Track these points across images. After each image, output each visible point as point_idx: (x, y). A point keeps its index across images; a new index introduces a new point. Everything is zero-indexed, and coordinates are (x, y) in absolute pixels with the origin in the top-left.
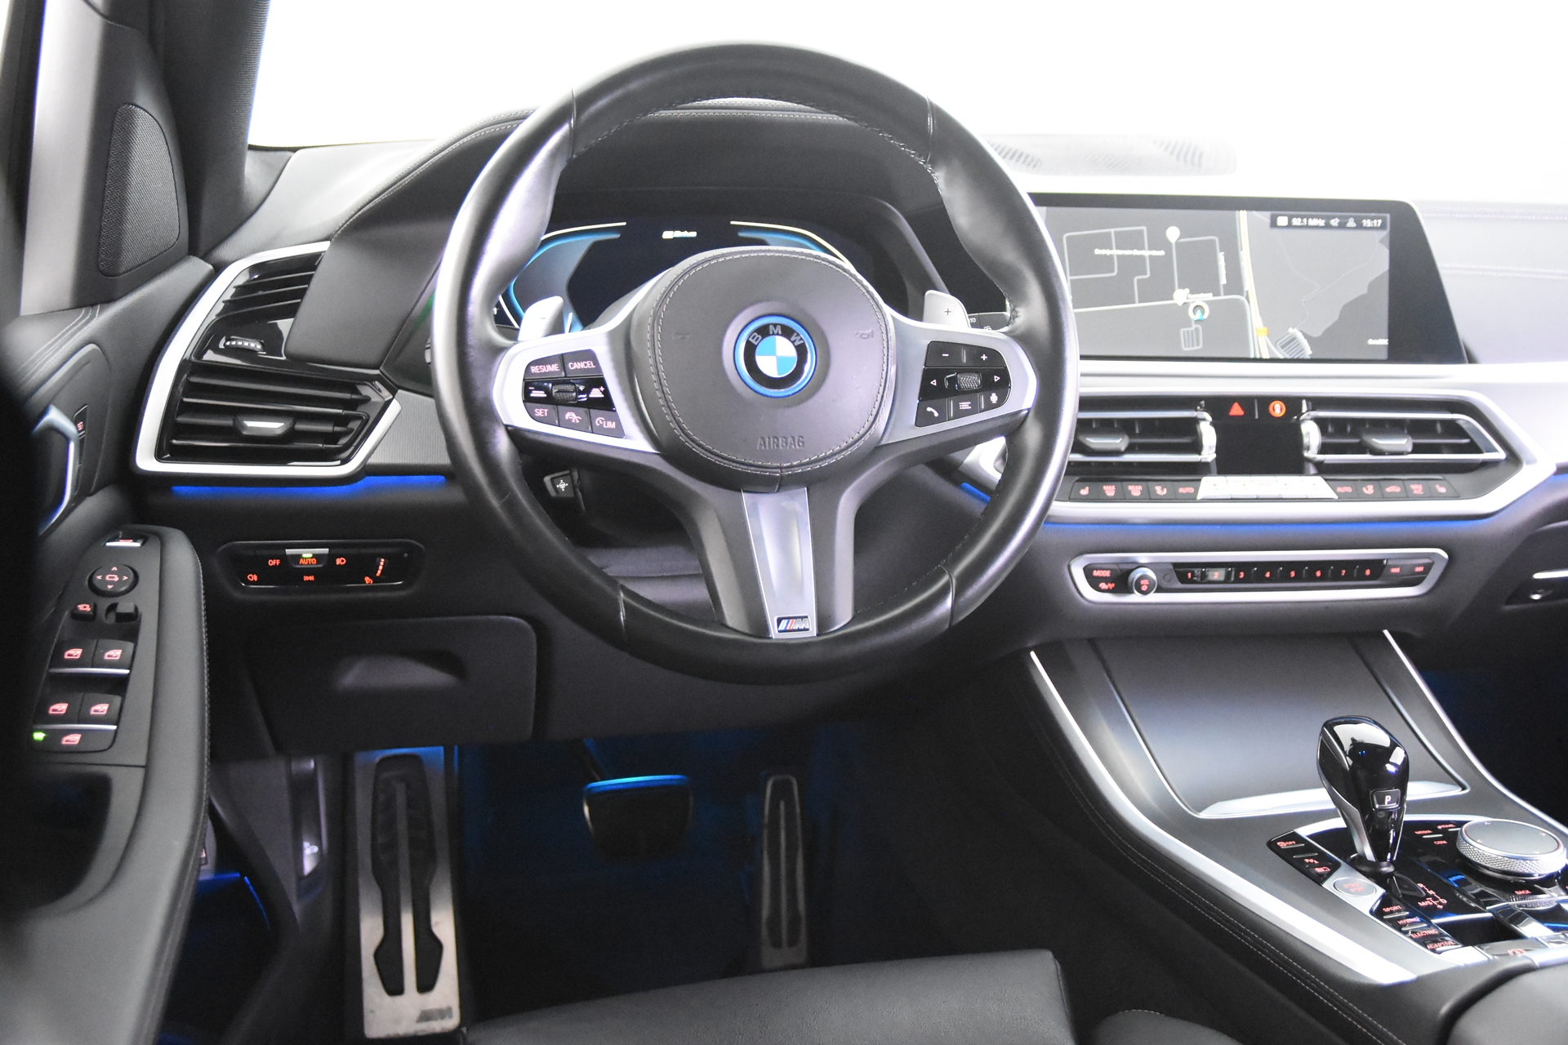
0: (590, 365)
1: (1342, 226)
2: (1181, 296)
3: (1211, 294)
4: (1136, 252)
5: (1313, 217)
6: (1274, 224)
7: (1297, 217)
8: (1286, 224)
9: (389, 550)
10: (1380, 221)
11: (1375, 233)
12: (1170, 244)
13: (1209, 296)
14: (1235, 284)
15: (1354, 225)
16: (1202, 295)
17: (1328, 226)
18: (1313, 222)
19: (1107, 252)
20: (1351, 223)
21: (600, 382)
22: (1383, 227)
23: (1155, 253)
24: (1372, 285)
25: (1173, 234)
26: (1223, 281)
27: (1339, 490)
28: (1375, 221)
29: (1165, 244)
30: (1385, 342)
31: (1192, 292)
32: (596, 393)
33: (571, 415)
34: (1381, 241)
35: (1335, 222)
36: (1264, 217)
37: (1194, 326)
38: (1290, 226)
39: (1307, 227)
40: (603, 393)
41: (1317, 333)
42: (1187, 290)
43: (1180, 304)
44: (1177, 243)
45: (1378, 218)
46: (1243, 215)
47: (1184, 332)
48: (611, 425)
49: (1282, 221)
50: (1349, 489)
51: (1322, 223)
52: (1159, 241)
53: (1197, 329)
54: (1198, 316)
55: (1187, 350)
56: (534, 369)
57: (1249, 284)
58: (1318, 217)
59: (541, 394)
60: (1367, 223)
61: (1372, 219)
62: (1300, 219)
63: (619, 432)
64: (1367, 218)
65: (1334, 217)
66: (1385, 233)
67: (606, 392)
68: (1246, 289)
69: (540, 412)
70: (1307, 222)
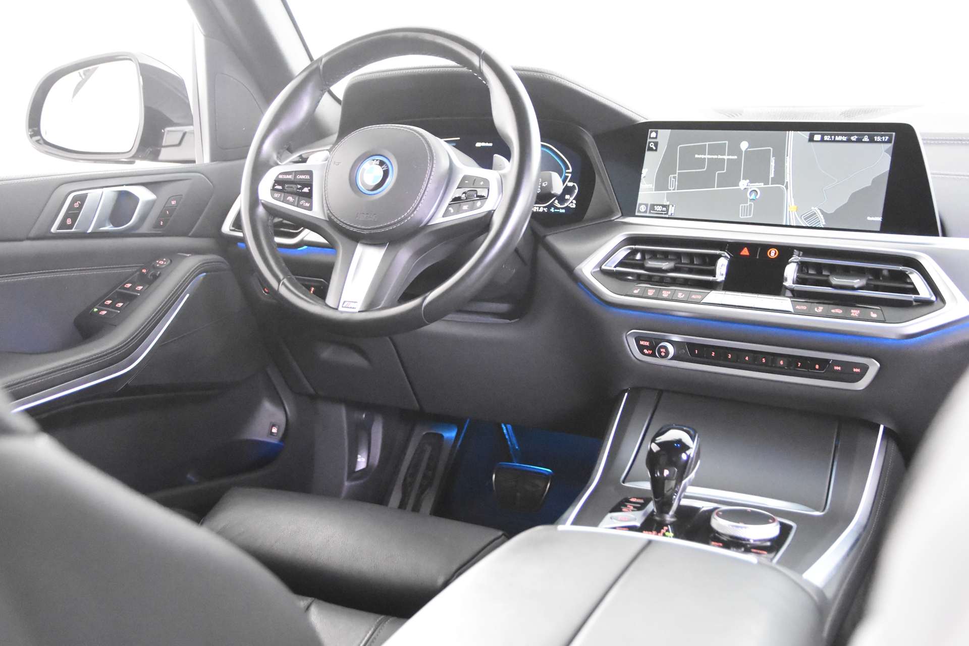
0: (308, 177)
1: (859, 141)
2: (743, 184)
3: (763, 184)
4: (720, 157)
5: (838, 135)
6: (811, 139)
7: (827, 135)
8: (819, 139)
9: (316, 284)
10: (887, 138)
11: (882, 145)
12: (742, 151)
13: (762, 185)
14: (780, 177)
15: (868, 140)
16: (757, 184)
17: (849, 141)
18: (838, 138)
19: (703, 156)
20: (866, 139)
21: (310, 185)
22: (889, 141)
23: (731, 157)
24: (875, 181)
25: (744, 145)
26: (772, 175)
27: (798, 307)
28: (884, 138)
29: (738, 152)
30: (880, 219)
31: (751, 182)
32: (306, 190)
33: (290, 198)
34: (887, 151)
35: (854, 138)
36: (806, 135)
37: (749, 203)
38: (822, 140)
39: (835, 141)
40: (309, 190)
41: (831, 210)
42: (748, 181)
43: (742, 189)
44: (746, 151)
45: (885, 135)
46: (791, 134)
47: (742, 206)
48: (307, 205)
49: (817, 137)
50: (804, 308)
51: (845, 138)
52: (735, 150)
53: (751, 205)
54: (753, 197)
55: (742, 218)
56: (281, 177)
57: (788, 178)
58: (842, 135)
59: (280, 187)
60: (878, 139)
61: (882, 136)
62: (829, 137)
63: (310, 208)
64: (877, 135)
65: (853, 135)
66: (890, 146)
67: (311, 191)
68: (786, 181)
69: (276, 195)
70: (835, 138)
